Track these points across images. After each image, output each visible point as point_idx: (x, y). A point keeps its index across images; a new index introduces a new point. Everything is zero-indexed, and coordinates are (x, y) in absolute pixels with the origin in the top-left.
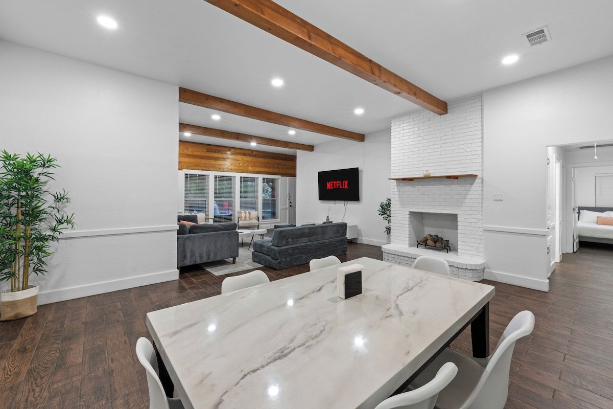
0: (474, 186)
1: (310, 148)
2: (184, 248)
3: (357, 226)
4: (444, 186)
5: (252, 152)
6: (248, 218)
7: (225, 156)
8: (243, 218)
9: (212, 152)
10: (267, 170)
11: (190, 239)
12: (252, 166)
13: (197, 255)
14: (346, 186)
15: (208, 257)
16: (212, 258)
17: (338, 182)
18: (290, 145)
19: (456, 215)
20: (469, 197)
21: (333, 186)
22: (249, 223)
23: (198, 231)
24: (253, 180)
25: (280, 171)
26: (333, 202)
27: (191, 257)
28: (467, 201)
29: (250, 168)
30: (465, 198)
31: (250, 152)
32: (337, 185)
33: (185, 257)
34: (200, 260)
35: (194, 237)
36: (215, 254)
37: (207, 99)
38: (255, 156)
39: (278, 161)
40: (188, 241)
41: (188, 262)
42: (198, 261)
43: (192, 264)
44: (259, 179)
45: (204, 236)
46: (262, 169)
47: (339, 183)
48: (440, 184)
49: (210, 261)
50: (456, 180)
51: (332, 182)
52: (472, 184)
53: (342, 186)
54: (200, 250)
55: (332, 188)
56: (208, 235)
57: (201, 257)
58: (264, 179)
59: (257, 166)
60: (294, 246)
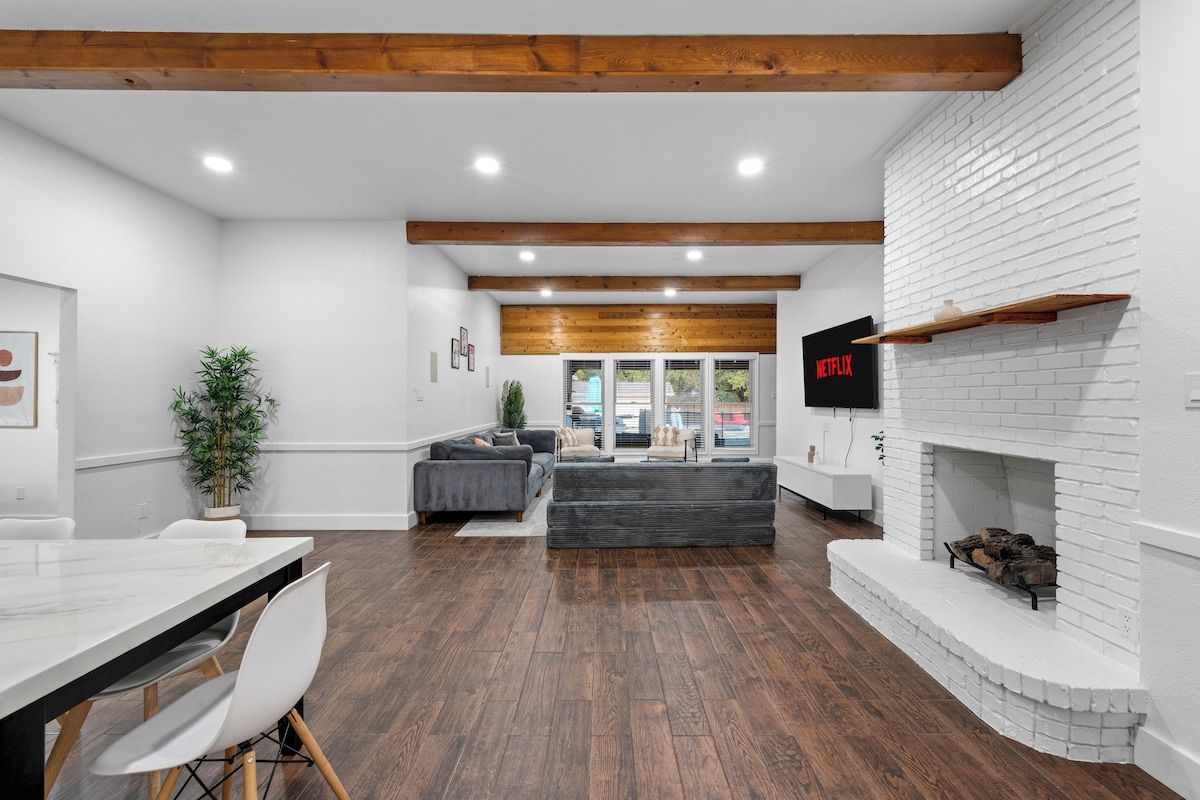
0: (1113, 343)
1: (793, 282)
2: (428, 482)
3: (870, 476)
4: (1012, 353)
5: (689, 308)
6: (669, 442)
7: (649, 323)
8: (660, 442)
9: (608, 317)
10: (722, 342)
11: (437, 469)
12: (690, 338)
13: (448, 496)
14: (849, 370)
15: (467, 502)
16: (474, 506)
17: (834, 359)
18: (730, 283)
19: (1051, 465)
20: (1094, 391)
21: (826, 371)
22: (665, 452)
23: (460, 456)
24: (693, 365)
25: (754, 342)
26: (830, 411)
27: (439, 499)
28: (1087, 408)
29: (684, 342)
30: (1081, 398)
31: (682, 310)
32: (834, 366)
33: (429, 496)
34: (453, 506)
35: (444, 466)
36: (480, 500)
37: (451, 230)
38: (696, 316)
39: (751, 322)
40: (434, 471)
41: (434, 506)
42: (450, 507)
43: (440, 509)
44: (706, 363)
45: (460, 466)
46: (710, 342)
47: (836, 362)
48: (1003, 347)
49: (470, 509)
50: (1049, 326)
51: (824, 361)
52: (1106, 337)
53: (841, 369)
54: (454, 491)
55: (825, 375)
56: (467, 465)
57: (454, 499)
58: (717, 362)
59: (701, 337)
60: (591, 503)
